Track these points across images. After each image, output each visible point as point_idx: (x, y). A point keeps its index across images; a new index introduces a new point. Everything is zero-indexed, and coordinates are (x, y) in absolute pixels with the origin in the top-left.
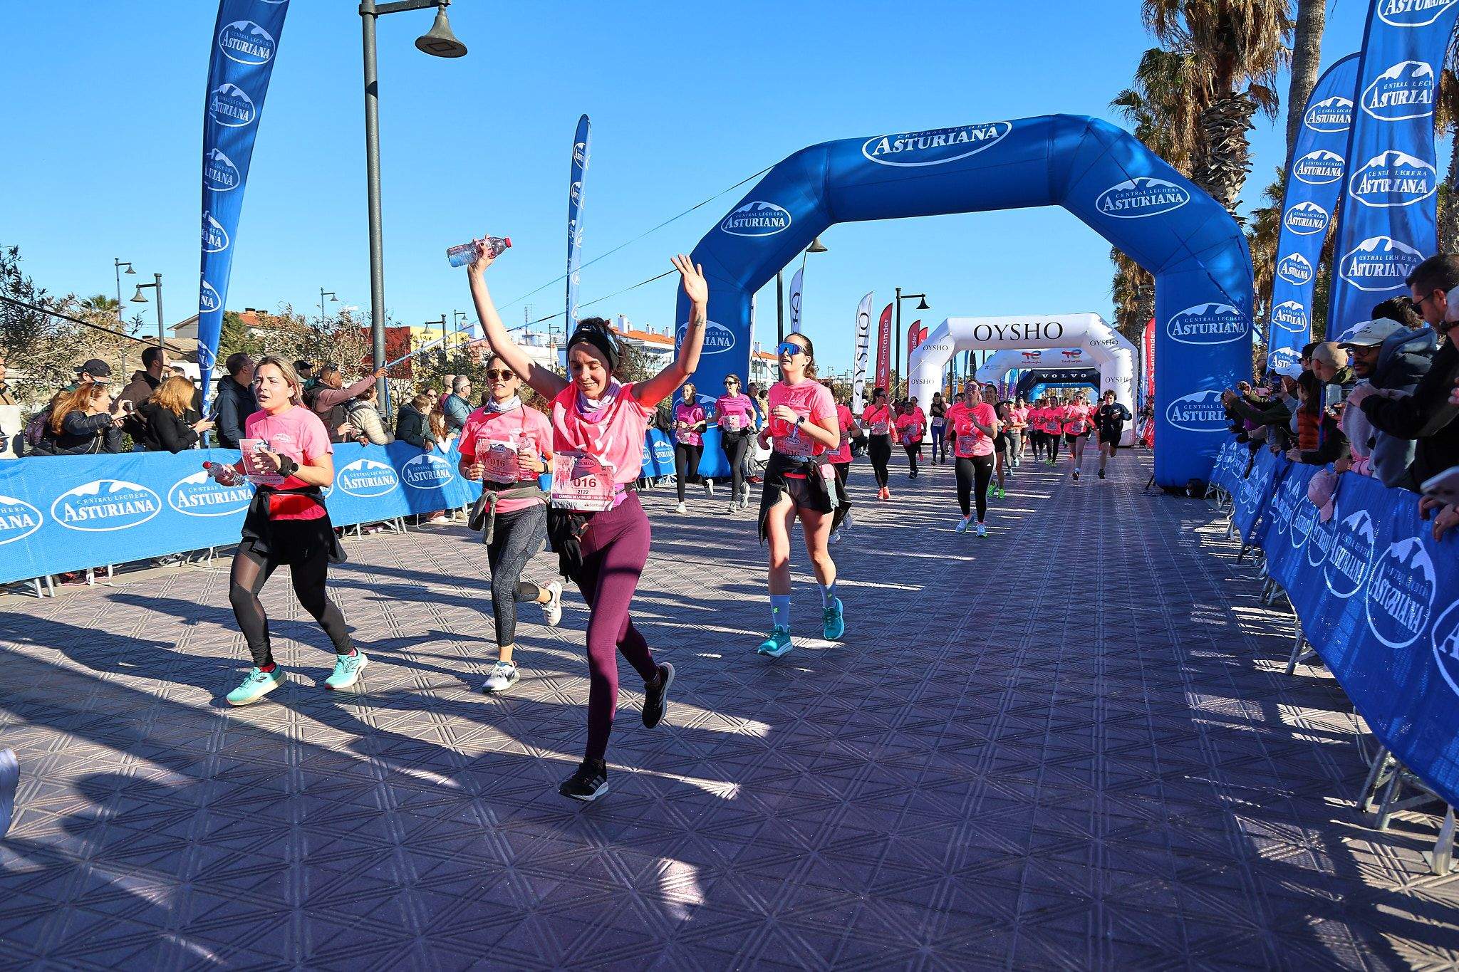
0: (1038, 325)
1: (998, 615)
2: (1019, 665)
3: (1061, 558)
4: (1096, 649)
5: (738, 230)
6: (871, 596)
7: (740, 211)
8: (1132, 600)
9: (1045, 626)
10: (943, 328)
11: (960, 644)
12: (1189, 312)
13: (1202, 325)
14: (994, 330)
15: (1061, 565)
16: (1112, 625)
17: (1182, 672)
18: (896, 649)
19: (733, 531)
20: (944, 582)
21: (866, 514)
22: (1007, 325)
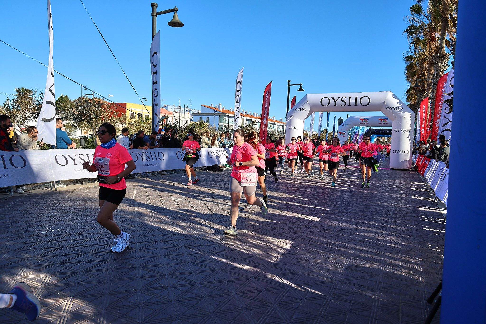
0: (356, 98)
10: (305, 99)
14: (332, 100)
22: (339, 98)
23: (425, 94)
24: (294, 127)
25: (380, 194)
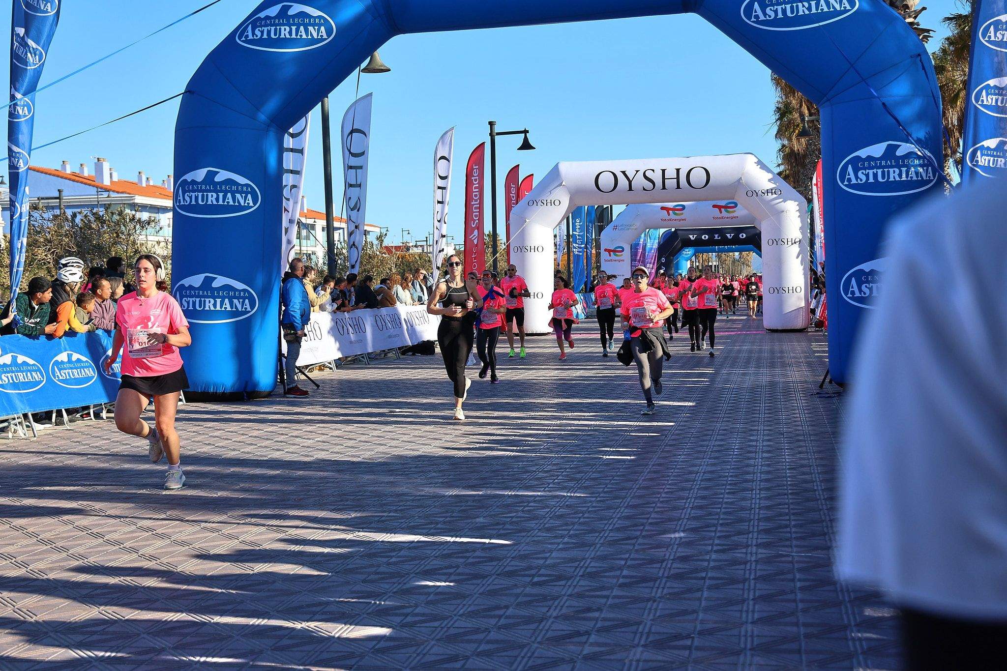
0: (678, 170)
1: (618, 573)
2: (642, 643)
3: (706, 489)
4: (744, 615)
5: (260, 42)
6: (449, 556)
7: (262, 15)
8: (794, 542)
9: (677, 586)
10: (554, 175)
11: (566, 618)
12: (863, 153)
13: (880, 171)
14: (621, 177)
15: (703, 498)
16: (764, 578)
17: (853, 639)
18: (477, 631)
19: (258, 471)
20: (548, 530)
21: (448, 438)
22: (637, 171)
24: (533, 248)
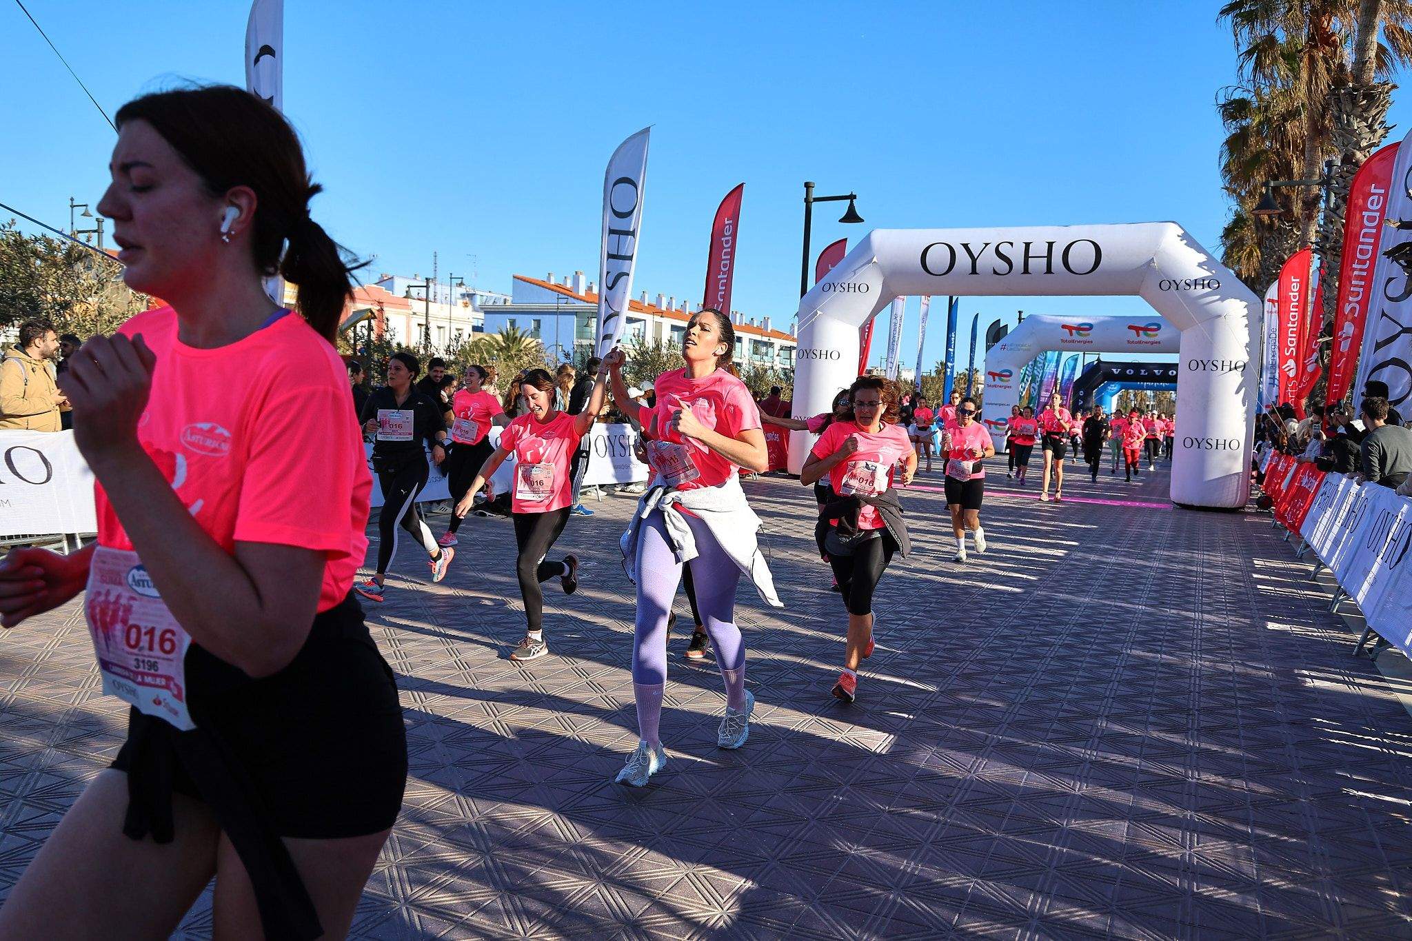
0: (1050, 245)
10: (865, 249)
14: (961, 253)
22: (987, 244)
23: (1291, 237)
24: (824, 352)
25: (1144, 613)
